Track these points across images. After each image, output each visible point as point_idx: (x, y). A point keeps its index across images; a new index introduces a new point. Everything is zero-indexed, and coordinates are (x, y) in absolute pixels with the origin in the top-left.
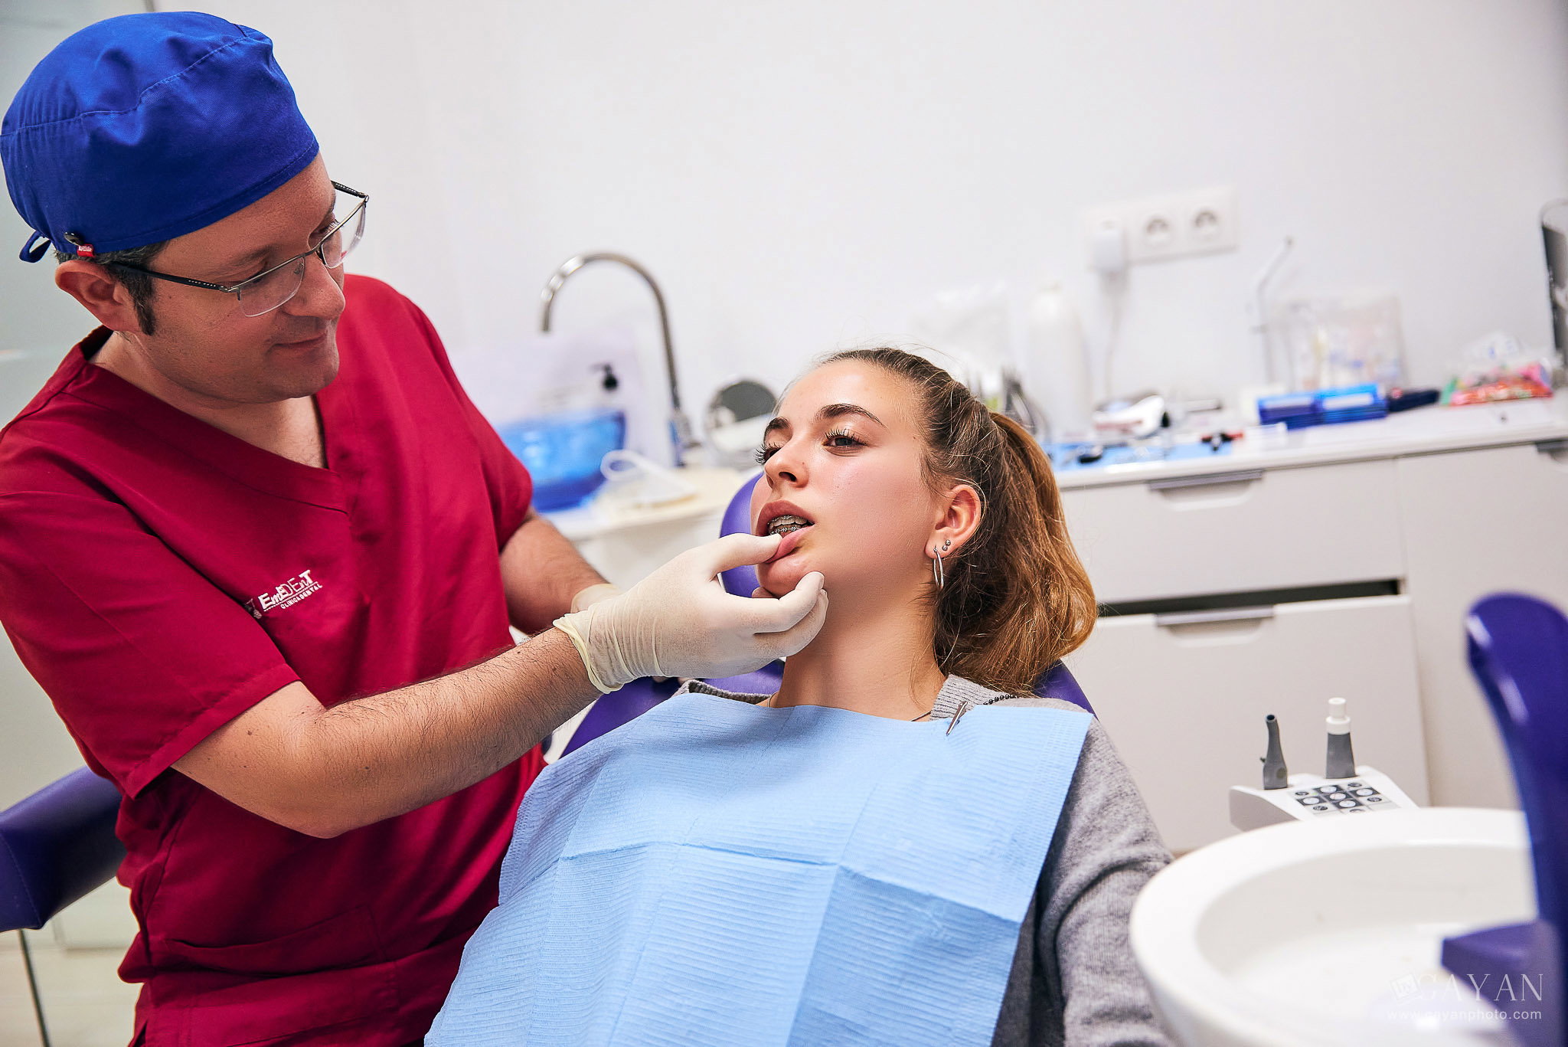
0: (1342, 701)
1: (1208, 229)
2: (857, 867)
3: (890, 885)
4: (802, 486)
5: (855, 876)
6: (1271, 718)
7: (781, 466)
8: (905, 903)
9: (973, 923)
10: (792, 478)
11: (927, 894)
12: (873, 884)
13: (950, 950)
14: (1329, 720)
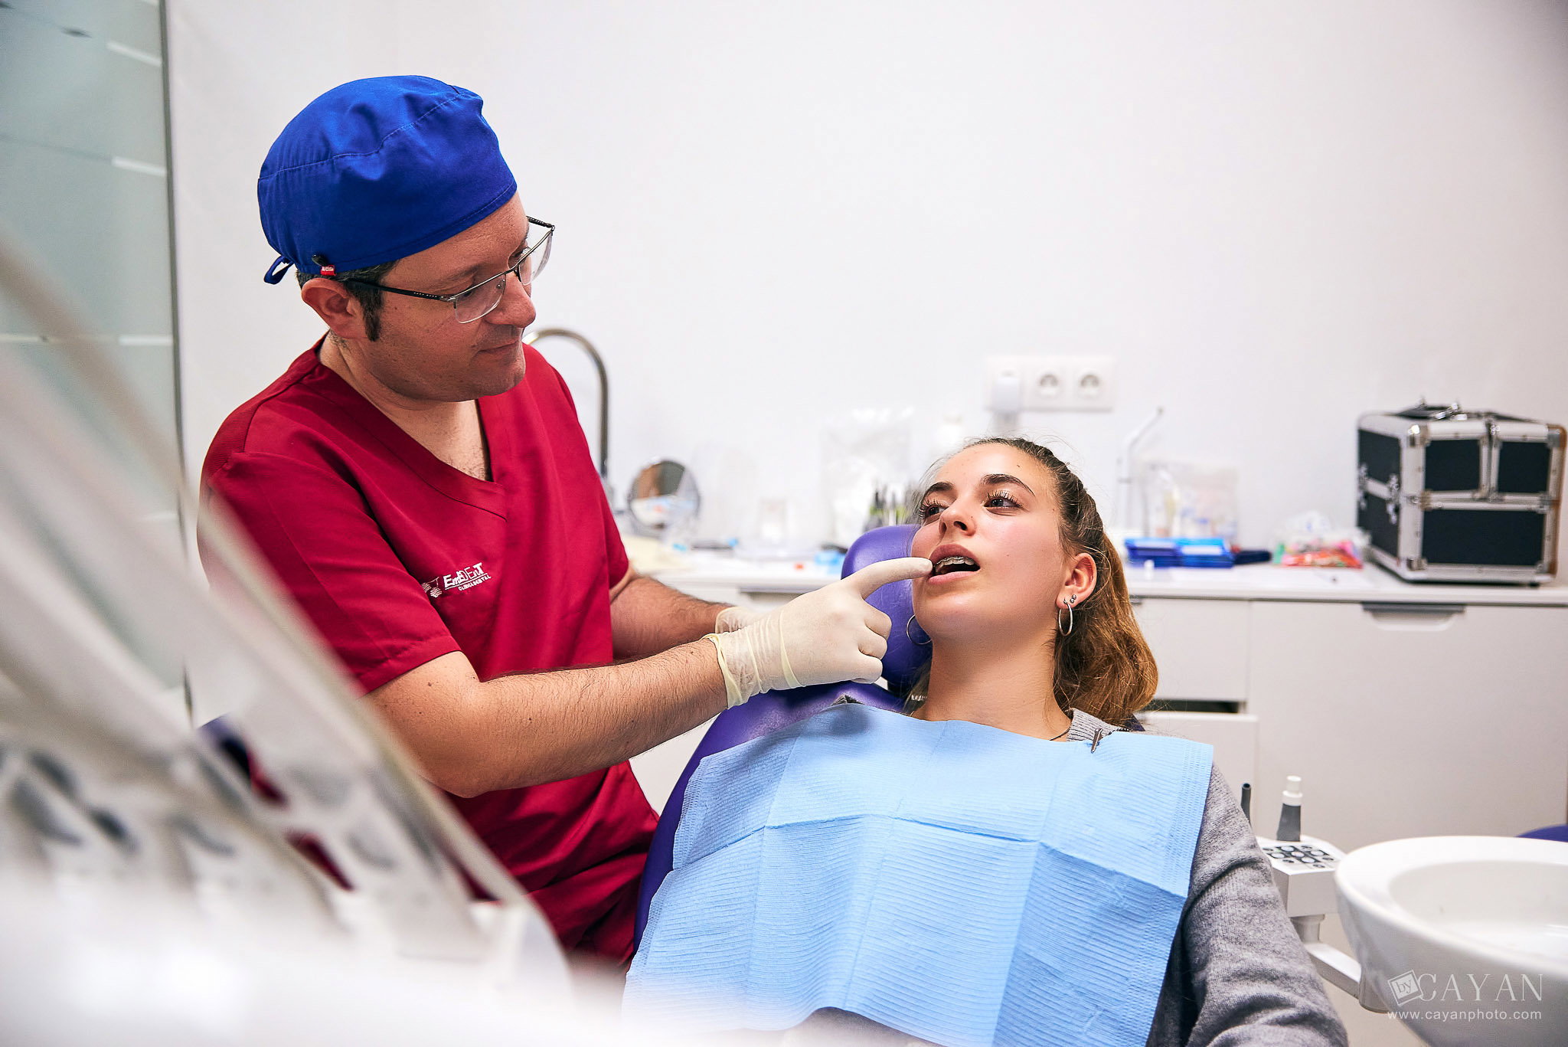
0: (1298, 779)
1: (1090, 390)
2: (1055, 845)
3: (1081, 861)
4: (971, 534)
5: (1053, 851)
6: (1247, 786)
7: (957, 517)
8: (1093, 876)
9: (1148, 896)
10: (963, 527)
11: (1111, 870)
12: (1068, 859)
13: (1126, 916)
14: (1286, 793)
